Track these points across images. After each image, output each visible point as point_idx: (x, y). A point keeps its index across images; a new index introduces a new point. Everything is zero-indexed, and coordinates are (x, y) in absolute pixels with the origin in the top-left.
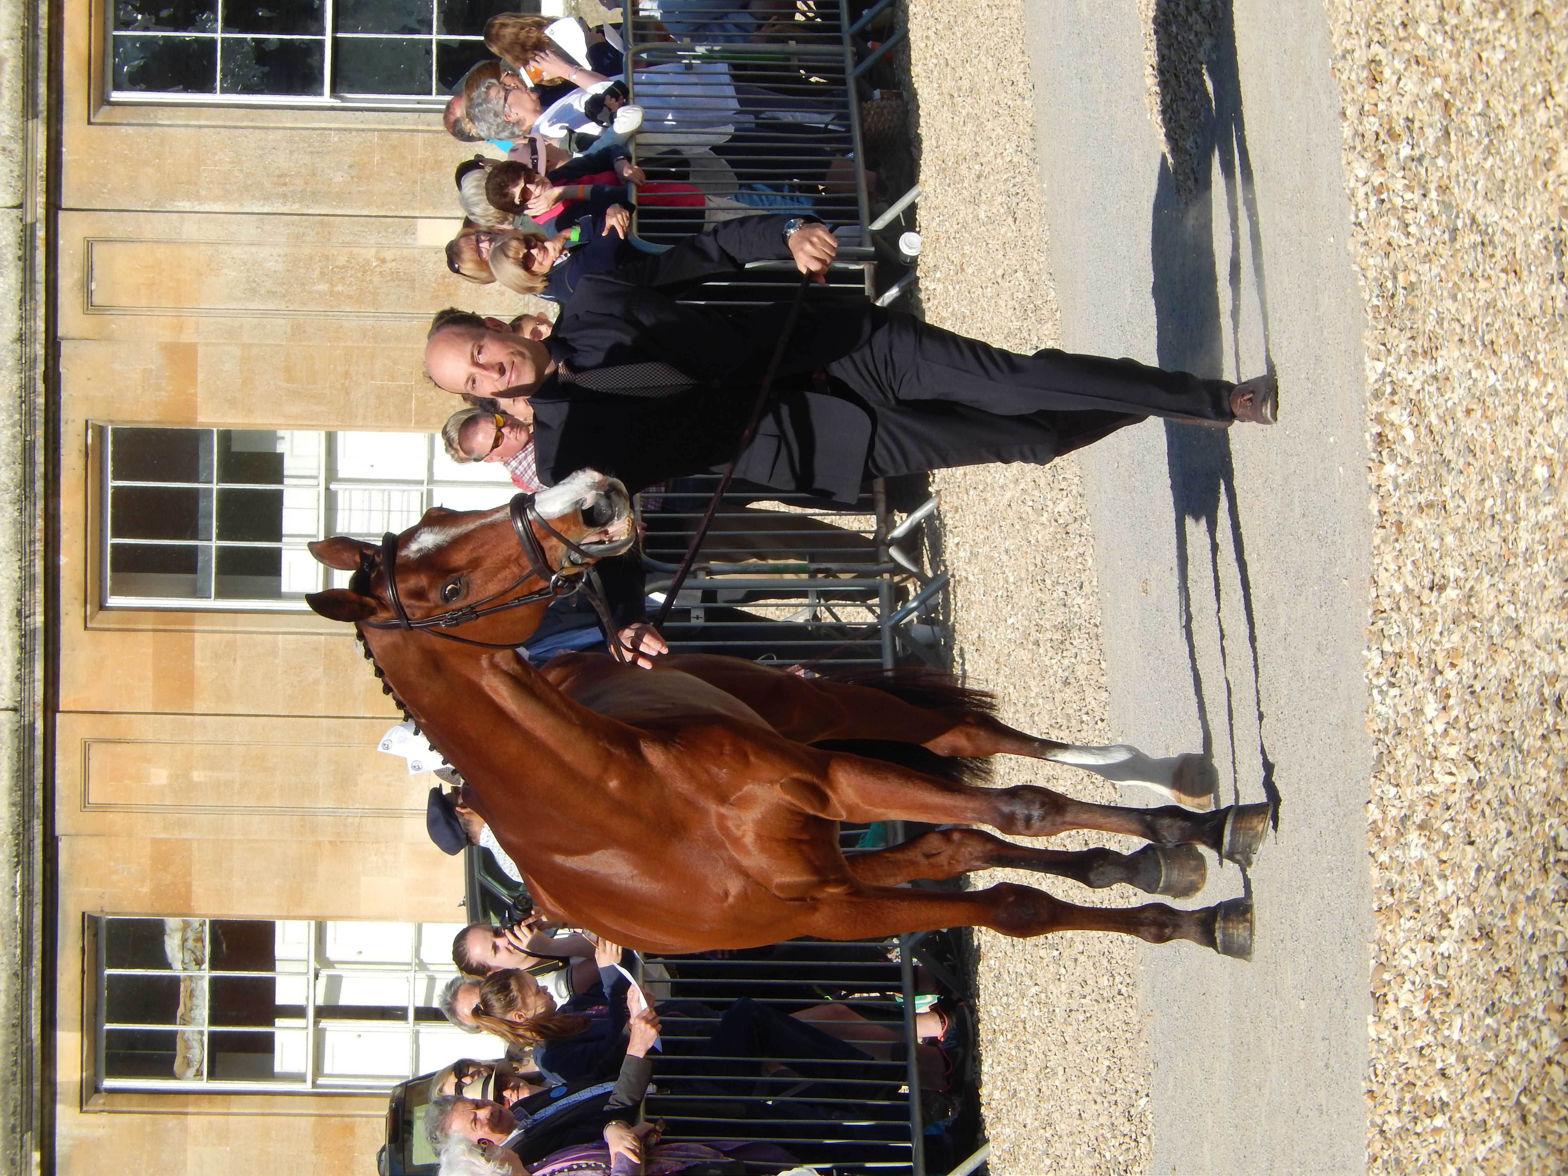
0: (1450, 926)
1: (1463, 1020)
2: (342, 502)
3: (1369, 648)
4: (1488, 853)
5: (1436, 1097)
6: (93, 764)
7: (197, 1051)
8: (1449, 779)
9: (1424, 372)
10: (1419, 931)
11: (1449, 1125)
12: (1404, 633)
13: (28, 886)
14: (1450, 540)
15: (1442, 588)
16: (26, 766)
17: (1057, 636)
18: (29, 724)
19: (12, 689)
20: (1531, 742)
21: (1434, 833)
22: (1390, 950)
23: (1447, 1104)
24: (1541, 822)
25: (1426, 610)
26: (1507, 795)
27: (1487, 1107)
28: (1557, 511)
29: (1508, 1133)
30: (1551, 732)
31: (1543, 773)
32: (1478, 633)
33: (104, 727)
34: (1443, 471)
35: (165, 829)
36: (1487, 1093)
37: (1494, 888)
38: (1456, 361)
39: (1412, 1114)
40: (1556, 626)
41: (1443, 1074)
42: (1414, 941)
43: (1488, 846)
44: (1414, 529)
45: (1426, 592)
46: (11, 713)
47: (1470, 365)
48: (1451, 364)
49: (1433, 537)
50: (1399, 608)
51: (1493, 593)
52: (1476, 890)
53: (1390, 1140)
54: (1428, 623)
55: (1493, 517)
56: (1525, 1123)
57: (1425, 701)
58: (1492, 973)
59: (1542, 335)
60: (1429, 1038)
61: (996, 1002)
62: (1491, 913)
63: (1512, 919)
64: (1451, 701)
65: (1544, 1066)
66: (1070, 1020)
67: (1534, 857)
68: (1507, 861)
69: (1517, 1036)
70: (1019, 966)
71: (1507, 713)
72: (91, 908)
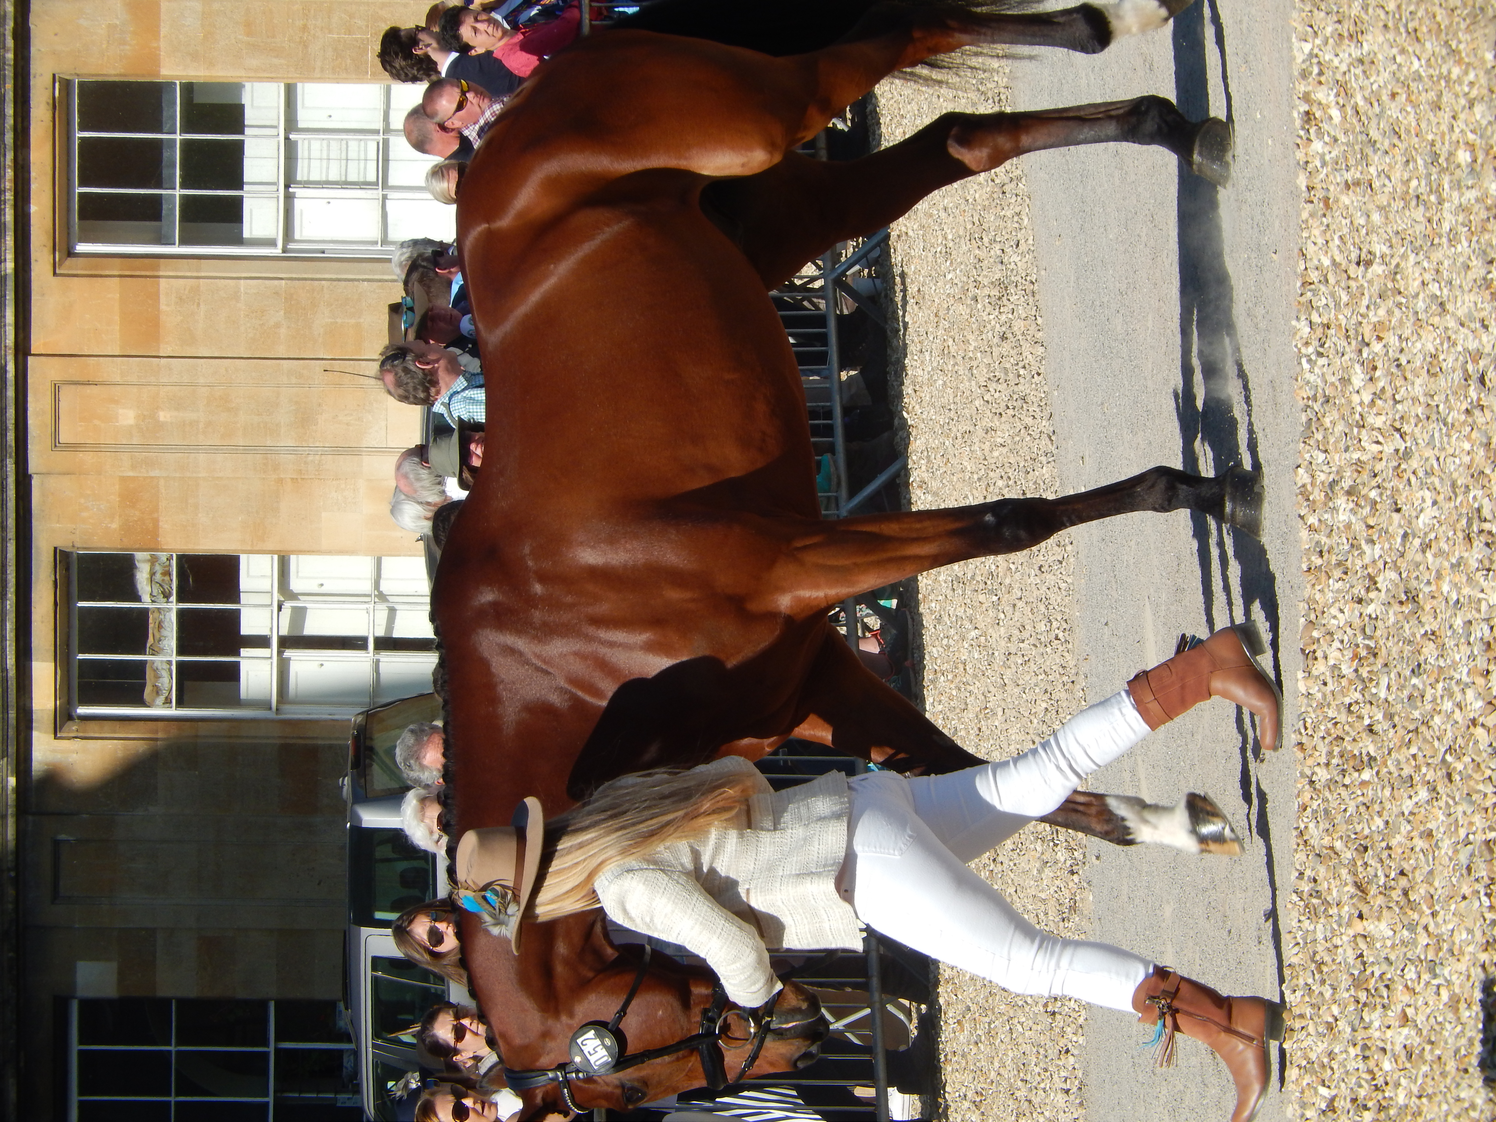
0: (1377, 589)
1: (1390, 679)
2: (302, 151)
3: (1298, 319)
4: (1414, 520)
5: (1364, 752)
6: (63, 404)
7: (166, 680)
8: (1376, 448)
9: (1350, 55)
10: (1348, 592)
11: (1376, 780)
12: (1332, 305)
13: (2, 523)
14: (1376, 217)
15: (1369, 264)
17: (995, 292)
20: (1456, 416)
21: (1361, 499)
22: (1319, 608)
23: (1375, 759)
24: (1465, 493)
25: (1353, 284)
26: (1432, 466)
27: (1413, 763)
28: (1479, 194)
29: (1434, 789)
30: (1475, 407)
31: (1467, 446)
32: (1404, 309)
33: (72, 369)
34: (1369, 151)
35: (133, 467)
36: (1413, 750)
37: (1420, 553)
38: (1381, 46)
39: (1341, 767)
40: (1479, 305)
41: (1370, 729)
42: (1342, 602)
43: (1414, 514)
44: (1341, 205)
45: (1353, 266)
47: (1395, 51)
48: (1376, 48)
49: (1359, 214)
50: (1327, 281)
51: (1417, 271)
52: (1402, 555)
53: (1319, 791)
54: (1355, 296)
55: (1418, 197)
56: (1451, 781)
57: (1352, 371)
58: (1418, 636)
59: (1463, 26)
60: (1357, 696)
61: (937, 643)
62: (1417, 578)
63: (1437, 585)
64: (1378, 373)
65: (1469, 727)
66: (1008, 663)
67: (1459, 526)
68: (1432, 529)
69: (1442, 697)
70: (959, 609)
71: (1432, 387)
72: (63, 543)
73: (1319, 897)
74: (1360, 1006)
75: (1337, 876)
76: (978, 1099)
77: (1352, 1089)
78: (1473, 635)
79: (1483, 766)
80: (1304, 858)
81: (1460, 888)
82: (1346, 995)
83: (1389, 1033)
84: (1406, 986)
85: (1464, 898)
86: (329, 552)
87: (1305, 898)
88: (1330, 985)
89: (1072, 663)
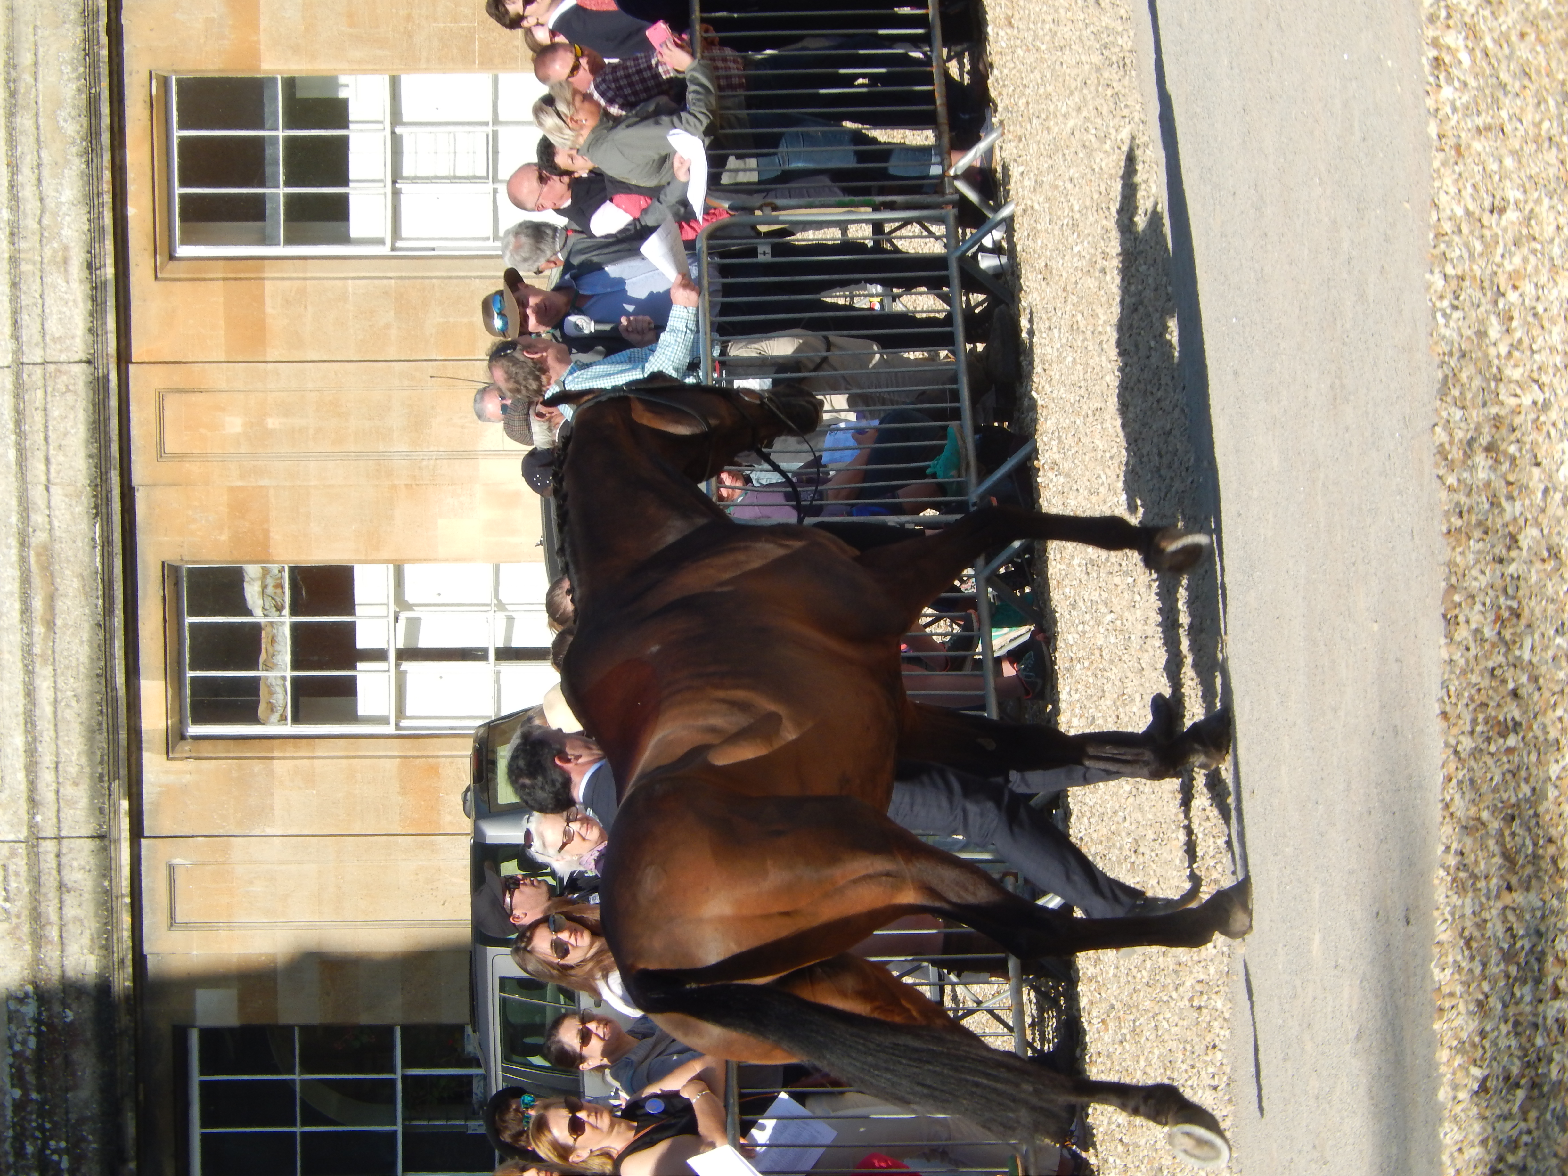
0: (1518, 547)
1: (1533, 640)
2: (408, 145)
3: (1432, 272)
4: (1554, 475)
5: (1509, 717)
6: (168, 414)
7: (280, 696)
8: (1514, 401)
10: (1488, 553)
11: (1522, 745)
12: (1466, 256)
13: (108, 537)
14: (1509, 162)
15: (1502, 211)
16: (102, 418)
18: (104, 377)
19: (85, 342)
21: (1500, 455)
22: (1460, 572)
23: (1520, 724)
25: (1486, 232)
27: (1559, 726)
32: (1539, 255)
33: (176, 377)
34: (1500, 94)
35: (242, 477)
37: (1561, 508)
39: (1486, 735)
41: (1515, 694)
42: (1483, 563)
43: (1554, 467)
44: (1473, 152)
45: (1487, 215)
46: (85, 366)
49: (1491, 159)
50: (1461, 231)
51: (1552, 215)
52: (1543, 511)
53: (1465, 761)
54: (1489, 246)
55: (1550, 139)
57: (1488, 323)
58: (1561, 594)
60: (1501, 659)
61: (1071, 629)
62: (1559, 533)
64: (1515, 324)
70: (1094, 593)
72: (171, 557)
73: (1467, 871)
74: (1510, 981)
75: (1484, 848)
77: (1504, 1067)
80: (1451, 831)
82: (1496, 969)
83: (1541, 1007)
84: (1557, 957)
86: (447, 560)
87: (1452, 872)
88: (1481, 961)
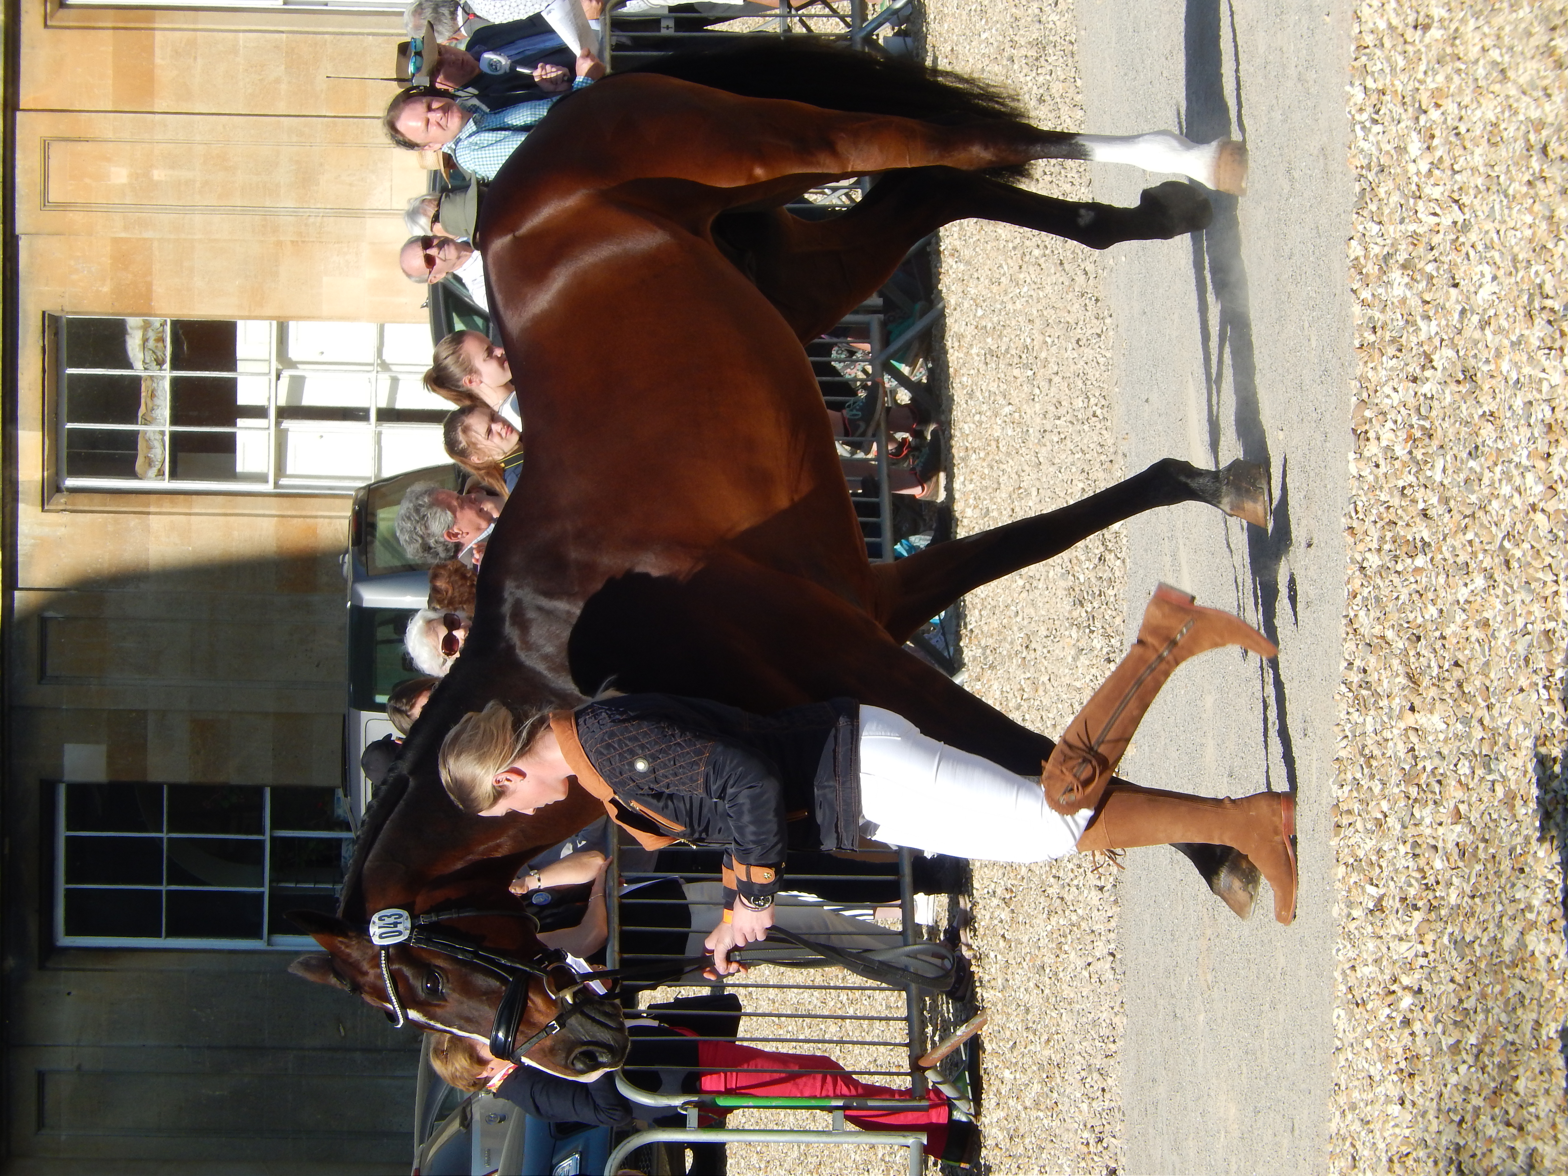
0: (1433, 367)
1: (1446, 461)
3: (1352, 84)
4: (1473, 296)
5: (1418, 537)
6: (53, 163)
7: (158, 451)
8: (1433, 220)
10: (1402, 370)
11: (1430, 566)
12: (1387, 70)
15: (1426, 28)
17: (1032, 53)
20: (1517, 187)
21: (1416, 273)
22: (1372, 387)
23: (1429, 545)
24: (1526, 268)
25: (1409, 48)
26: (1492, 239)
27: (1469, 549)
29: (1491, 577)
30: (1537, 179)
31: (1529, 219)
32: (1463, 75)
33: (65, 125)
35: (126, 228)
36: (1470, 536)
37: (1479, 331)
39: (1393, 553)
40: (1542, 73)
41: (1424, 514)
42: (1396, 380)
43: (1472, 289)
45: (1410, 30)
50: (1383, 45)
51: (1478, 36)
52: (1459, 333)
53: (1370, 577)
54: (1413, 61)
56: (1509, 568)
57: (1409, 139)
58: (1476, 417)
60: (1411, 479)
61: (968, 419)
62: (1475, 356)
63: (1496, 363)
64: (1436, 142)
65: (1528, 512)
66: (1044, 440)
67: (1519, 303)
68: (1492, 305)
69: (1500, 481)
70: (992, 384)
71: (1493, 157)
72: (52, 307)
73: (1369, 689)
74: (1410, 802)
75: (1388, 667)
76: (1008, 896)
77: (1401, 888)
78: (1533, 417)
79: (1542, 553)
80: (1354, 648)
81: (1518, 680)
82: (1396, 790)
83: (1441, 830)
84: (1460, 782)
85: (1522, 690)
86: (330, 318)
87: (1354, 689)
88: (1380, 780)
89: (1110, 442)
